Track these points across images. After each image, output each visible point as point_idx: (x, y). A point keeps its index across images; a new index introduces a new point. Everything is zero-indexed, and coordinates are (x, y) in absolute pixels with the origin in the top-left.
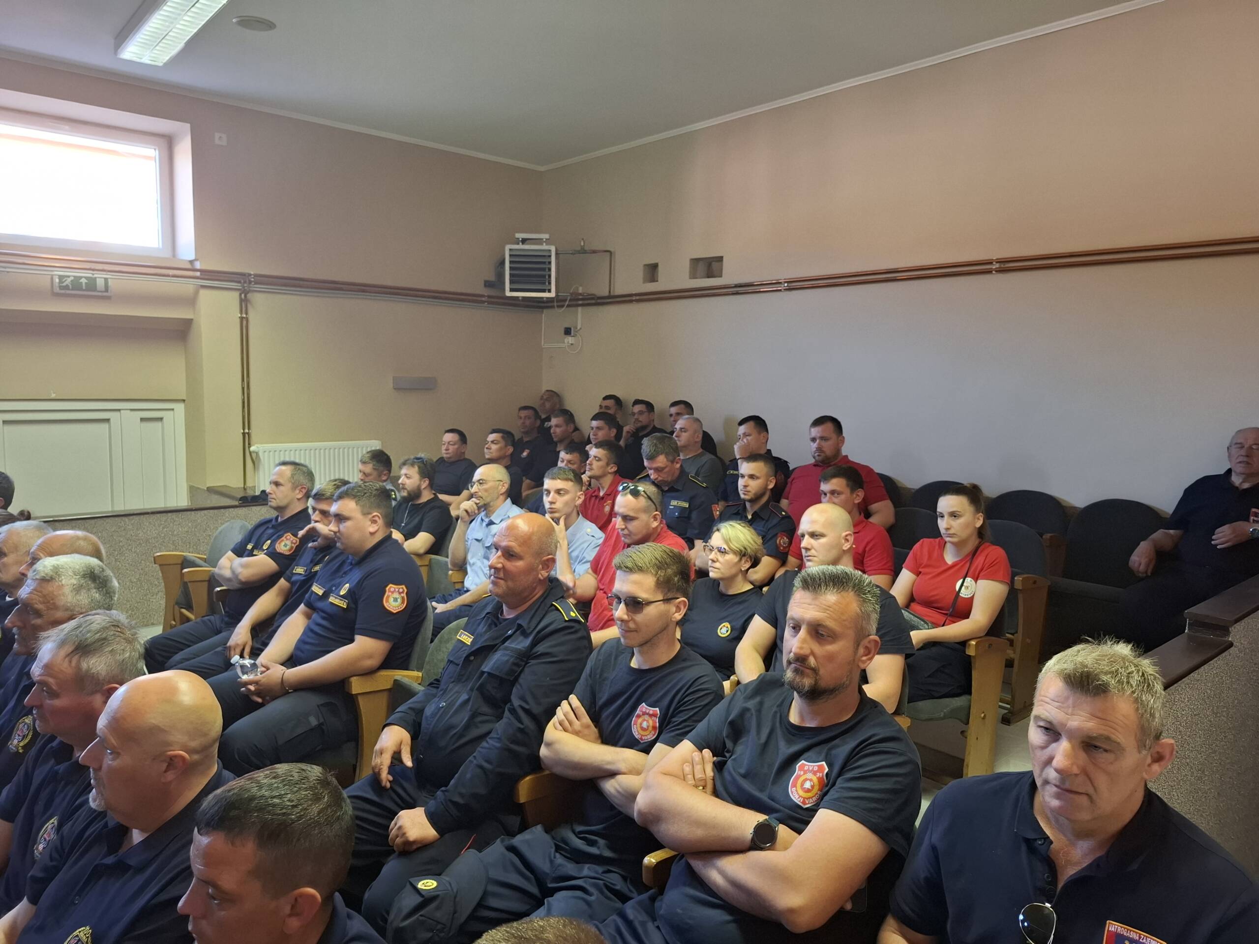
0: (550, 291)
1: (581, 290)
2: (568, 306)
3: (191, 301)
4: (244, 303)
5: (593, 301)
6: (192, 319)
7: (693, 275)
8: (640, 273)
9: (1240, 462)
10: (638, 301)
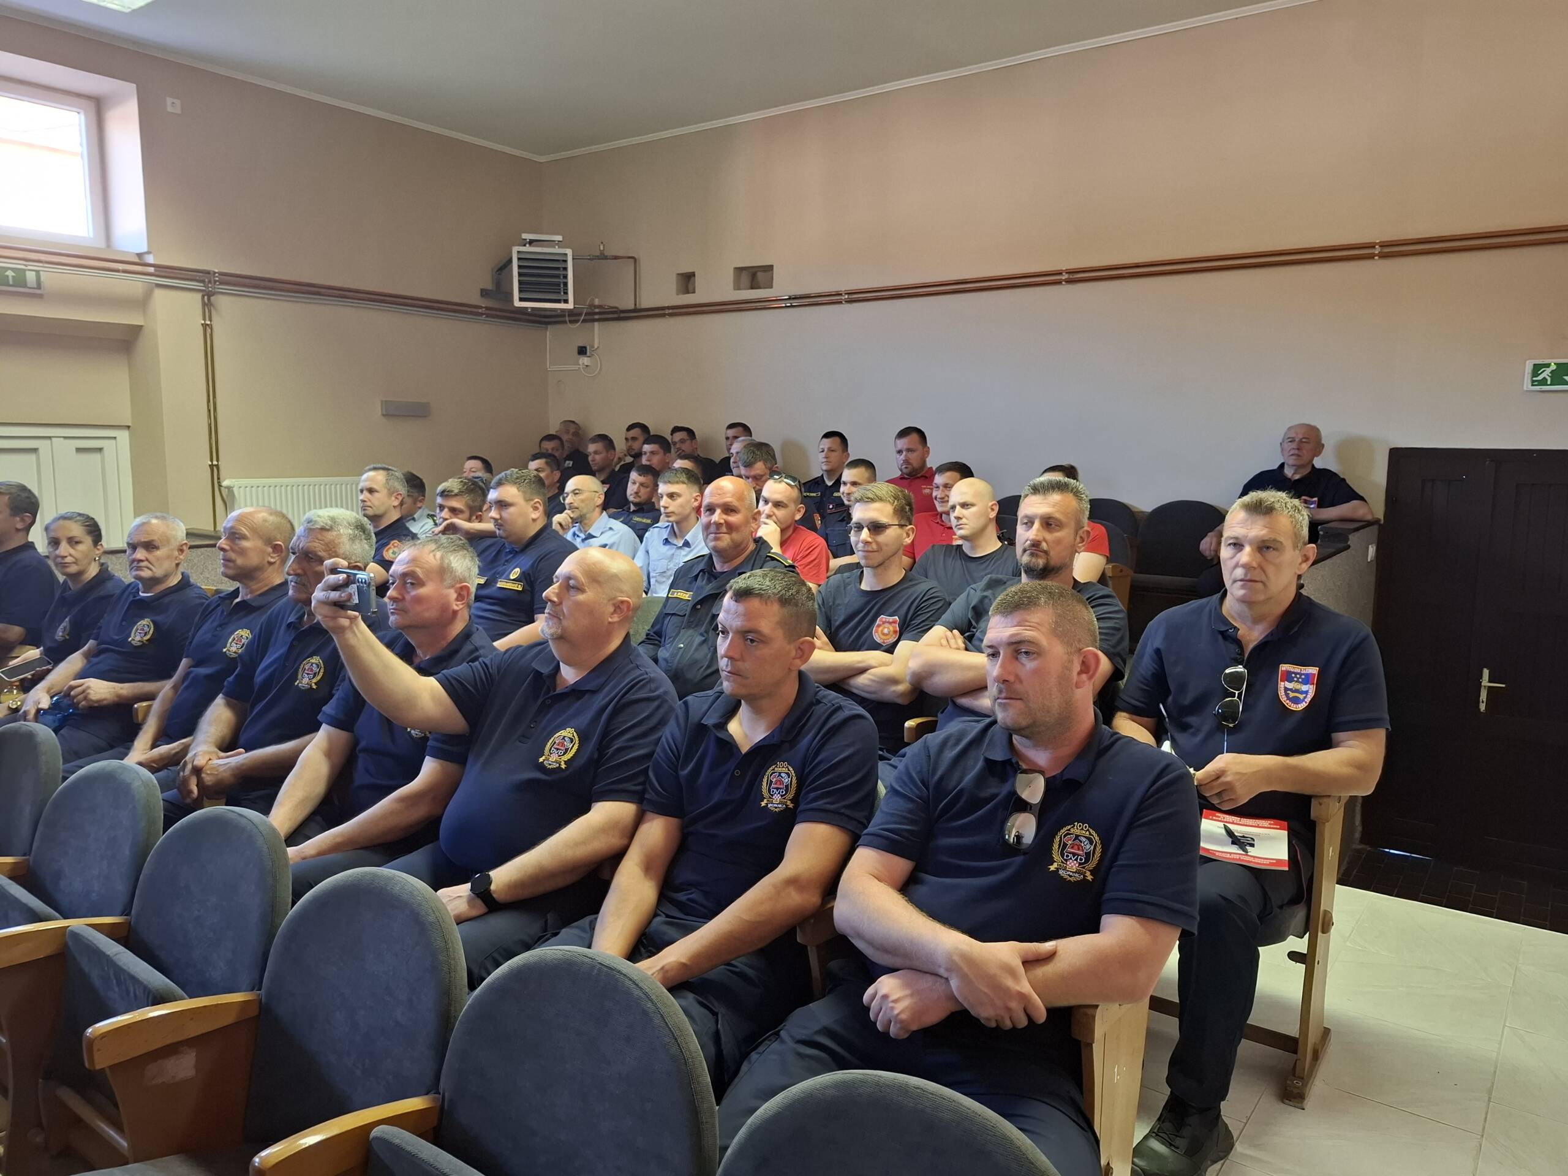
0: (566, 301)
1: (597, 302)
2: (584, 321)
3: (142, 303)
4: (208, 306)
5: (616, 316)
6: (142, 326)
7: (737, 287)
8: (672, 284)
9: (1292, 455)
10: (671, 315)
